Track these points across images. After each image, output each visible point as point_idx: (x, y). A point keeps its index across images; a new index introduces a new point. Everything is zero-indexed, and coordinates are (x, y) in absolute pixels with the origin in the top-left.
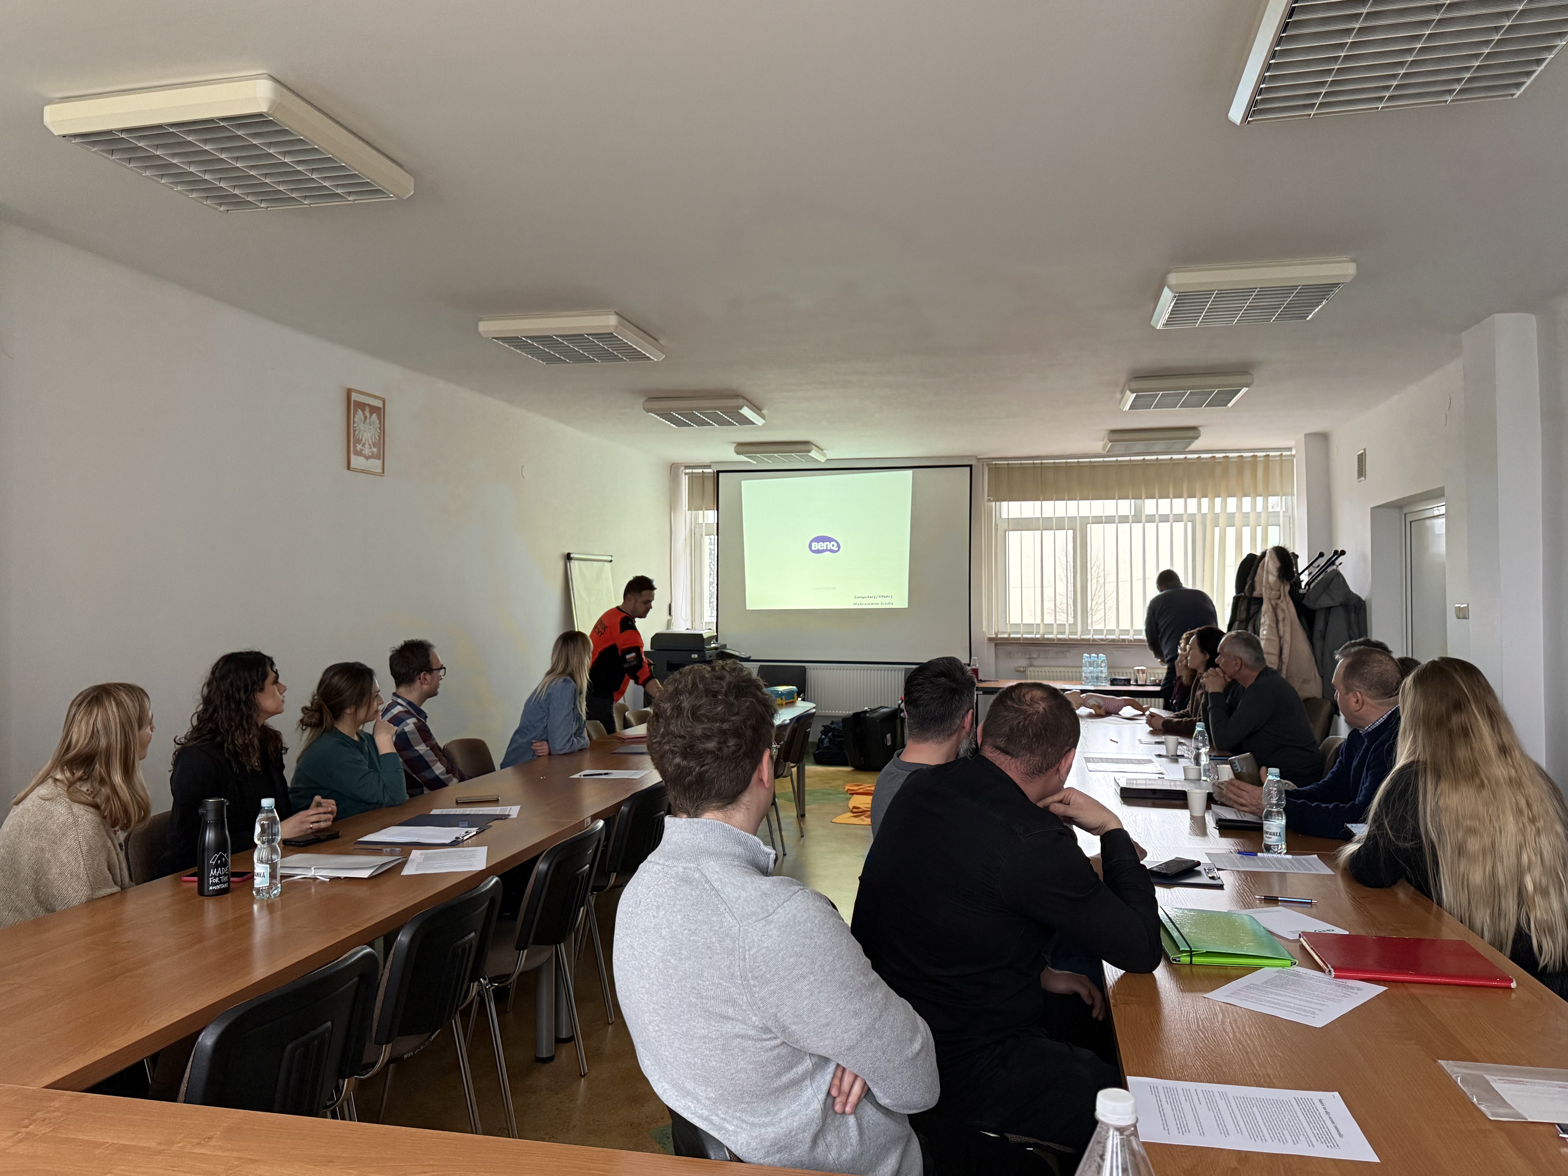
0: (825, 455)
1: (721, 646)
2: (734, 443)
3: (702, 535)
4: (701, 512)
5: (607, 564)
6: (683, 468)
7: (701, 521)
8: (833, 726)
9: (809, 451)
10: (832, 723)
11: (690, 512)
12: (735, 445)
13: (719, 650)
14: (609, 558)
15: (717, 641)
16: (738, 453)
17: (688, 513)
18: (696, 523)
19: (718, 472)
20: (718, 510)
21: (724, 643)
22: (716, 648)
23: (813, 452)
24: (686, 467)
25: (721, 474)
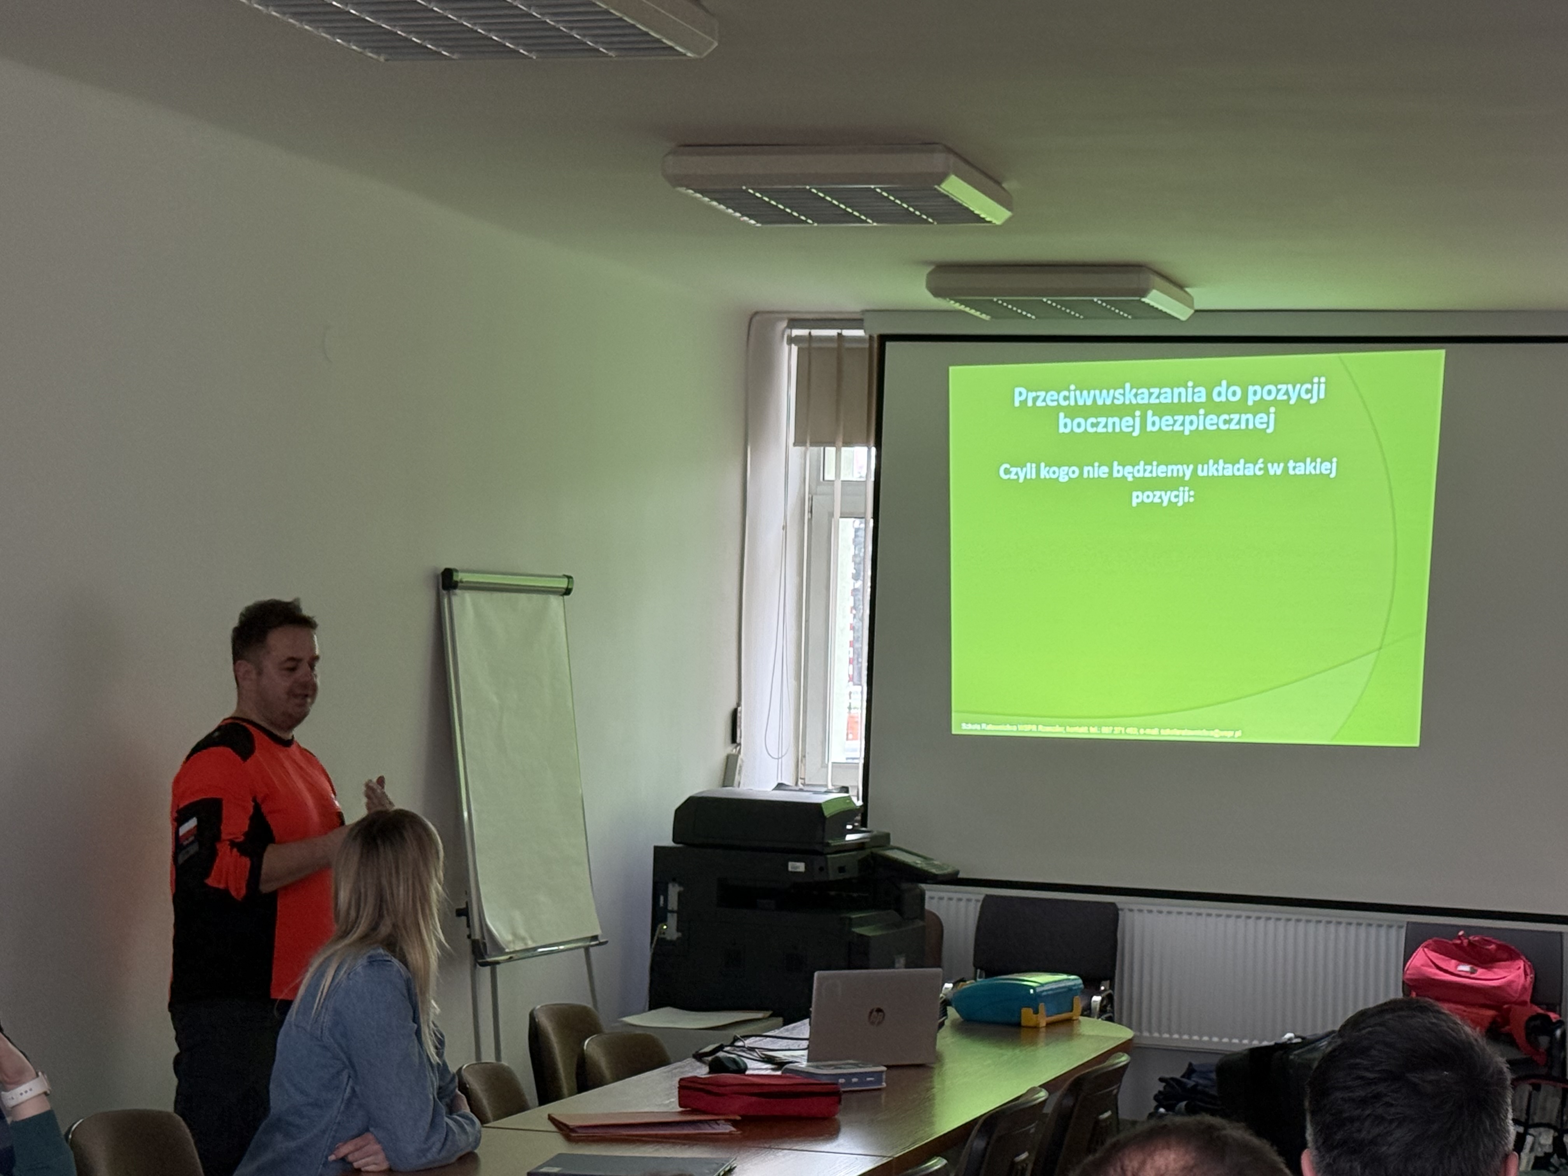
0: (1188, 301)
1: (873, 838)
2: (927, 263)
3: (831, 515)
4: (831, 451)
5: (555, 602)
6: (784, 324)
7: (830, 475)
8: (1191, 1083)
9: (1144, 293)
10: (1190, 1071)
11: (800, 449)
12: (930, 269)
13: (867, 852)
14: (563, 584)
15: (864, 823)
16: (937, 292)
17: (796, 452)
18: (819, 479)
19: (884, 339)
20: (878, 445)
21: (886, 830)
22: (859, 846)
23: (1154, 293)
24: (794, 323)
25: (889, 345)
